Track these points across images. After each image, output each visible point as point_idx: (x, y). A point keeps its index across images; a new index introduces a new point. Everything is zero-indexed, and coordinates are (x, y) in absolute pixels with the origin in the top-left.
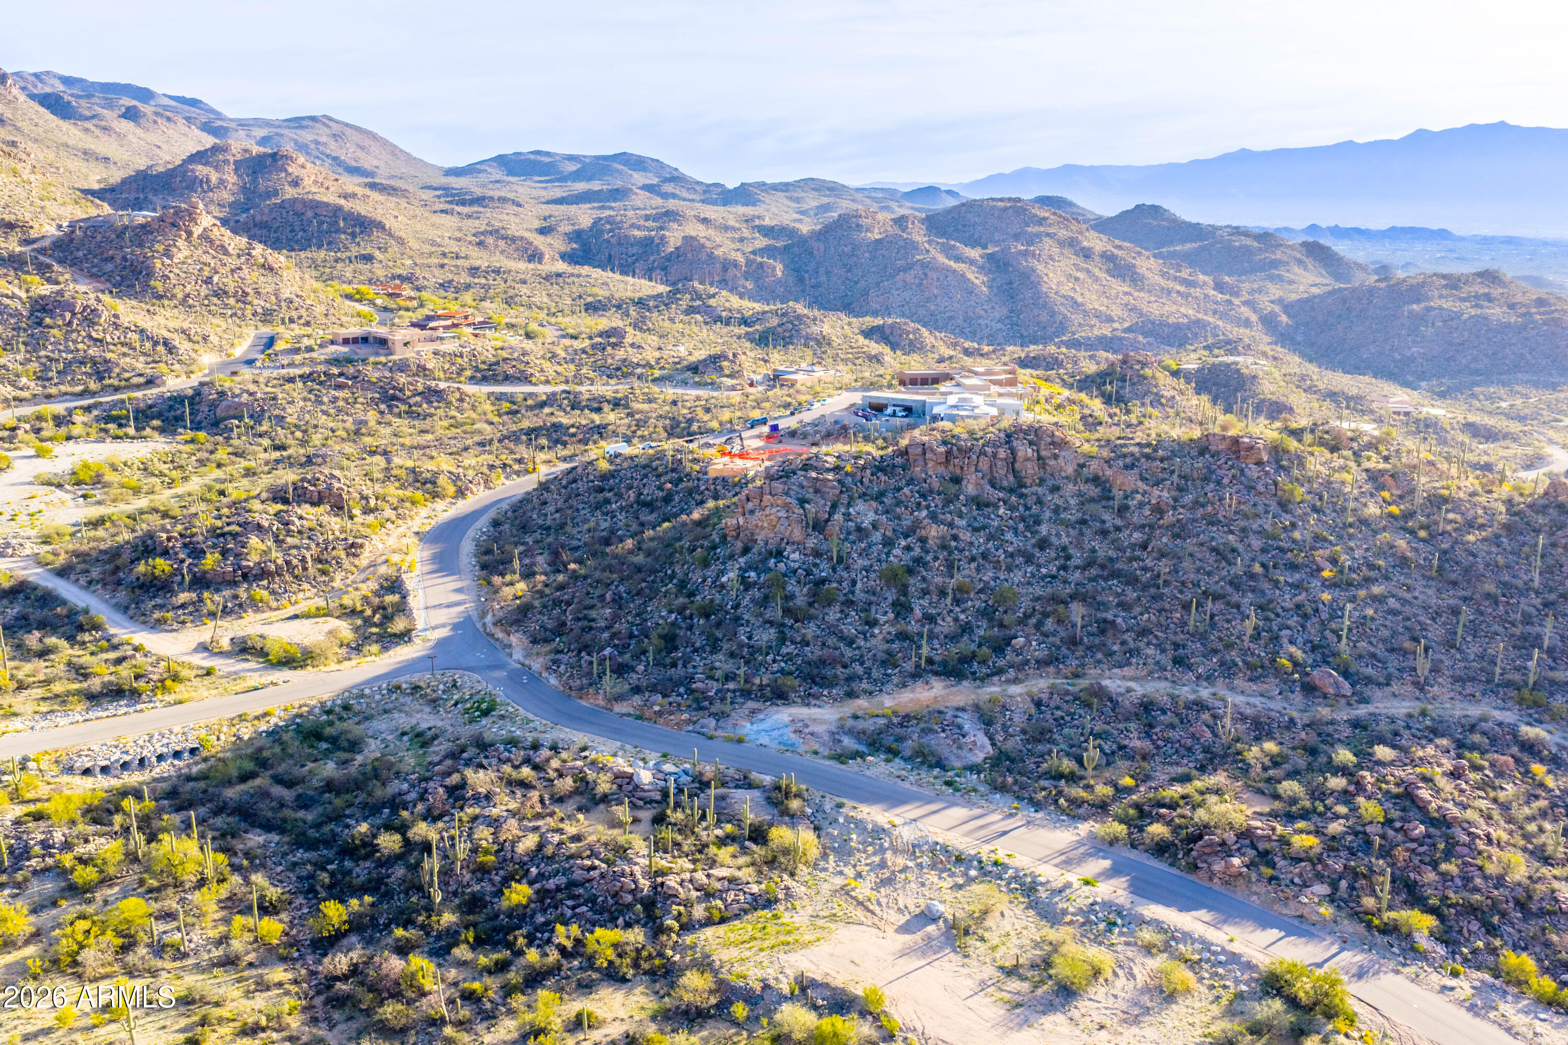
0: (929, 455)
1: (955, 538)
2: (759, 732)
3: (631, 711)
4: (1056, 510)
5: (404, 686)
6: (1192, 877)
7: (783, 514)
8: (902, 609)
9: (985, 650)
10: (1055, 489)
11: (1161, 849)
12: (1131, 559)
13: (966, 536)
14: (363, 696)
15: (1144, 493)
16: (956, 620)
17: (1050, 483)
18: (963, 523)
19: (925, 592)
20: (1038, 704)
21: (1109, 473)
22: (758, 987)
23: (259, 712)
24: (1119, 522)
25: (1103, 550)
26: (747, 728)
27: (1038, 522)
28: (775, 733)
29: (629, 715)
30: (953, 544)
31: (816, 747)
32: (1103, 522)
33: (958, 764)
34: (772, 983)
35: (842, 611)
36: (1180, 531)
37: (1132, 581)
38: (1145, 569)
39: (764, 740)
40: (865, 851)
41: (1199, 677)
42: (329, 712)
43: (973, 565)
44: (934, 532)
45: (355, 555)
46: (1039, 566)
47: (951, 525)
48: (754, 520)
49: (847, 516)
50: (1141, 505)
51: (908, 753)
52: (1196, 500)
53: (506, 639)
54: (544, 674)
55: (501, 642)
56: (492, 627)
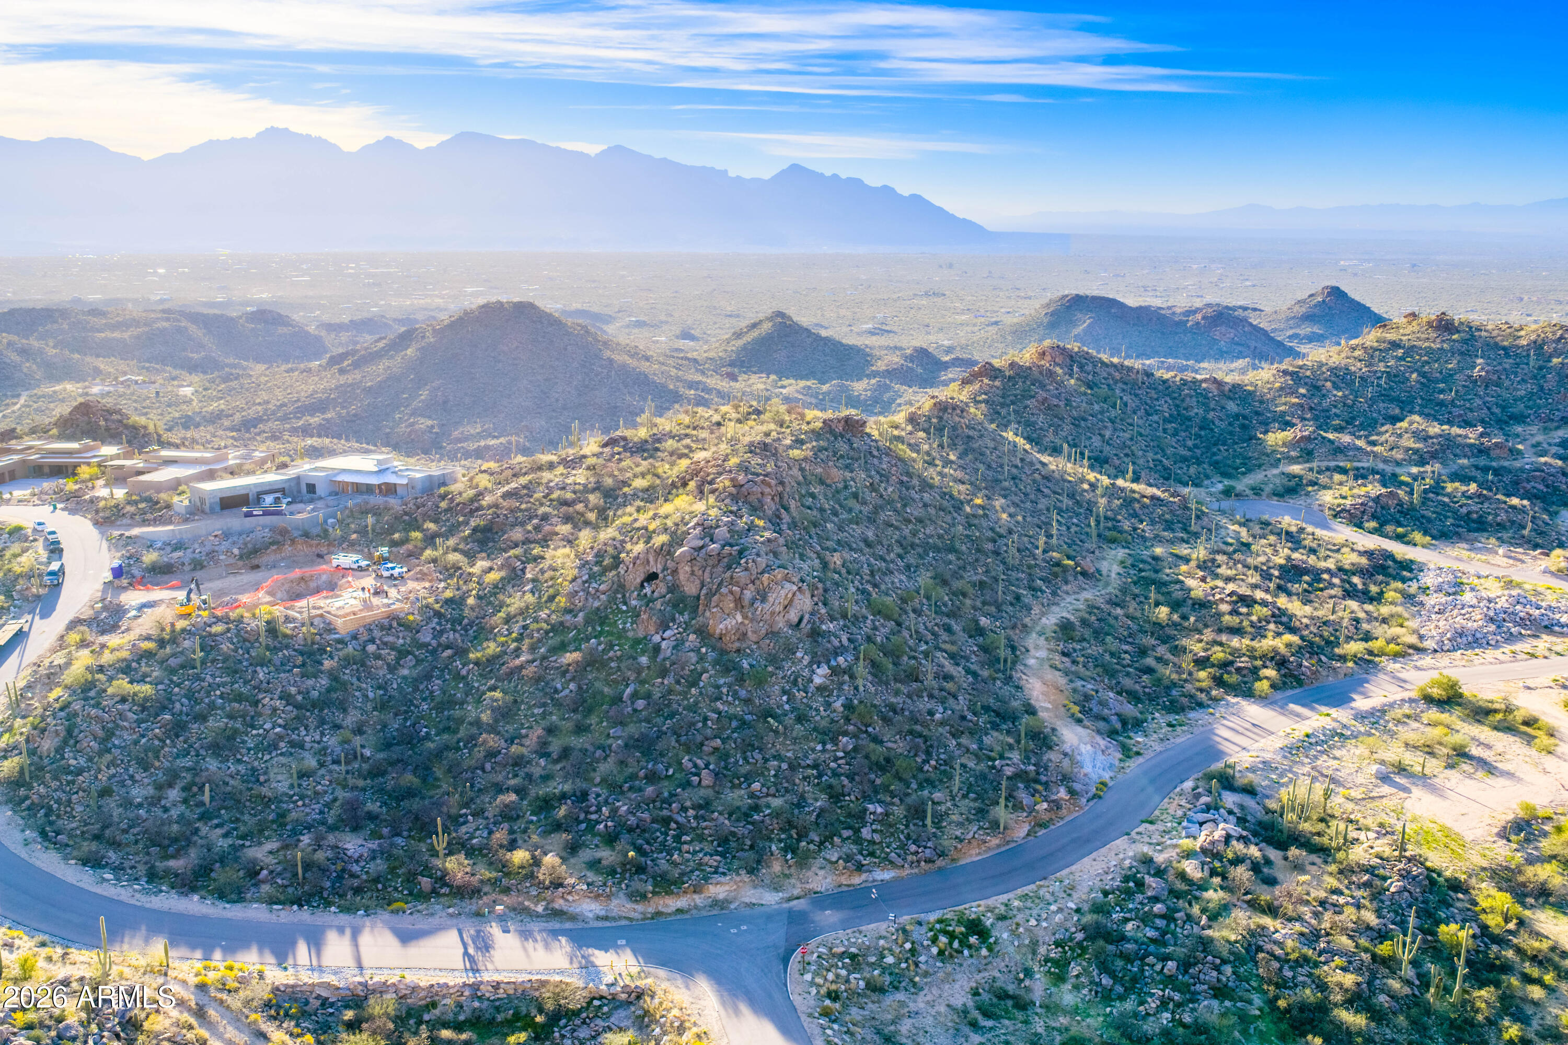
3: (1028, 826)
24: (869, 509)
29: (1033, 831)
31: (1117, 755)
44: (837, 561)
47: (836, 550)
52: (881, 475)
53: (698, 899)
54: (857, 880)
55: (696, 907)
56: (640, 907)
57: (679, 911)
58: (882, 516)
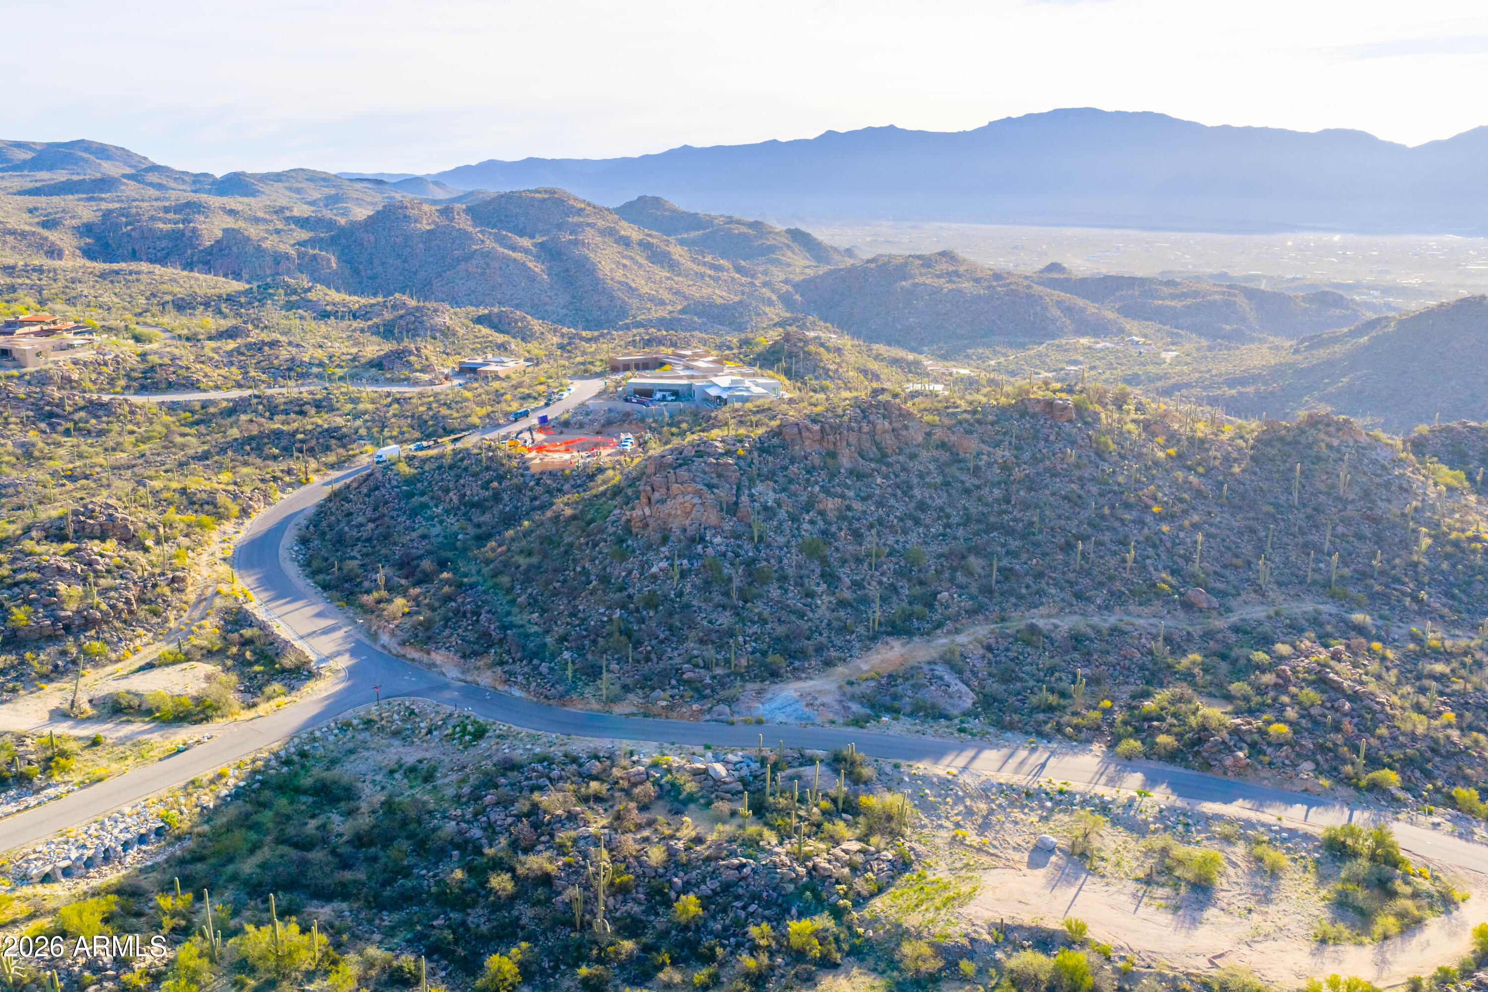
0: (805, 434)
1: (849, 508)
2: (772, 711)
3: (634, 710)
4: (921, 476)
5: (355, 722)
6: (1209, 775)
7: (696, 500)
8: (830, 578)
9: (918, 608)
10: (913, 457)
11: (1172, 756)
12: (1001, 513)
13: (857, 506)
14: (315, 739)
15: (989, 454)
16: (880, 583)
17: (907, 451)
18: (851, 494)
19: (844, 562)
20: (989, 648)
21: (954, 438)
22: (965, 942)
23: (211, 776)
24: (977, 482)
25: (975, 509)
26: (761, 709)
27: (910, 488)
28: (789, 710)
29: (634, 714)
30: (850, 514)
31: (831, 716)
32: (963, 482)
33: (955, 712)
34: (974, 935)
35: (780, 587)
36: (1032, 484)
37: (1010, 532)
38: (1015, 520)
39: (781, 718)
40: (946, 803)
41: (1099, 607)
42: (288, 762)
43: (874, 531)
44: (831, 504)
45: (181, 591)
46: (927, 527)
47: (843, 496)
48: (665, 509)
49: (751, 496)
50: (989, 465)
51: (908, 709)
52: (1033, 457)
53: (425, 658)
54: (500, 688)
55: (421, 662)
56: (399, 648)
57: (413, 660)
58: (985, 491)
